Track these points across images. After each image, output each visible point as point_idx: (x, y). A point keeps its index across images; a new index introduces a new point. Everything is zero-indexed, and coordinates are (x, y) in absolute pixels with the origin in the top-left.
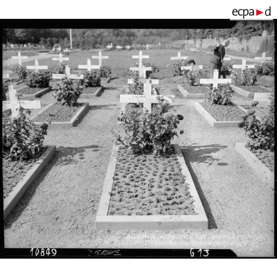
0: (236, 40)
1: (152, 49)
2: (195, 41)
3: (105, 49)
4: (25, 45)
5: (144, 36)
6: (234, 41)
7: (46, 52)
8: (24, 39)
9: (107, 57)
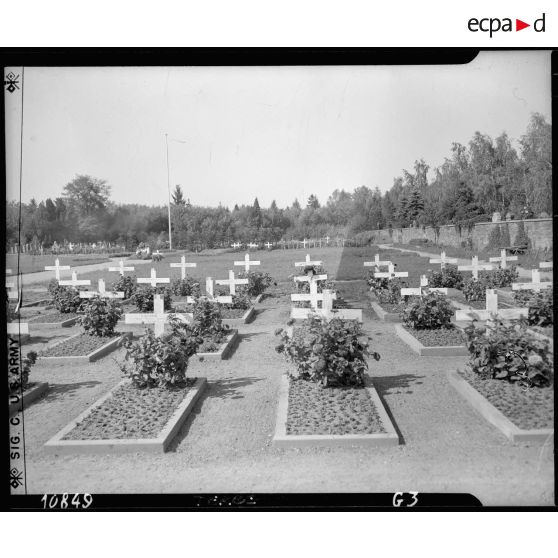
0: (453, 229)
1: (312, 246)
2: (391, 232)
3: (229, 249)
4: (94, 246)
5: (307, 225)
6: (450, 231)
7: (125, 256)
8: (94, 234)
9: (194, 265)
